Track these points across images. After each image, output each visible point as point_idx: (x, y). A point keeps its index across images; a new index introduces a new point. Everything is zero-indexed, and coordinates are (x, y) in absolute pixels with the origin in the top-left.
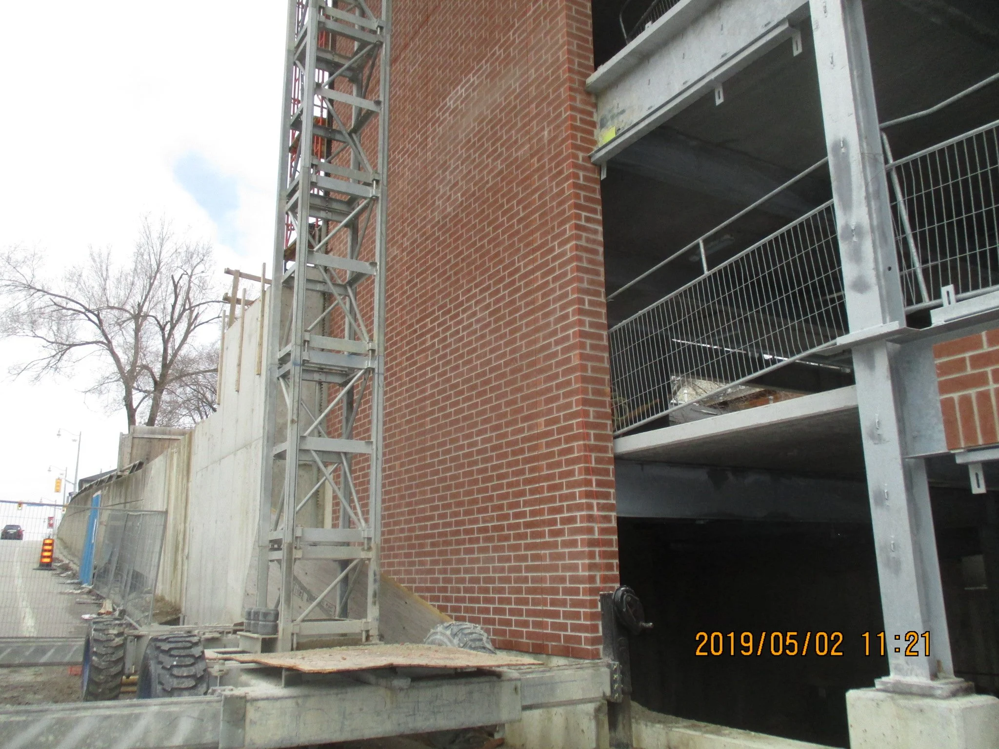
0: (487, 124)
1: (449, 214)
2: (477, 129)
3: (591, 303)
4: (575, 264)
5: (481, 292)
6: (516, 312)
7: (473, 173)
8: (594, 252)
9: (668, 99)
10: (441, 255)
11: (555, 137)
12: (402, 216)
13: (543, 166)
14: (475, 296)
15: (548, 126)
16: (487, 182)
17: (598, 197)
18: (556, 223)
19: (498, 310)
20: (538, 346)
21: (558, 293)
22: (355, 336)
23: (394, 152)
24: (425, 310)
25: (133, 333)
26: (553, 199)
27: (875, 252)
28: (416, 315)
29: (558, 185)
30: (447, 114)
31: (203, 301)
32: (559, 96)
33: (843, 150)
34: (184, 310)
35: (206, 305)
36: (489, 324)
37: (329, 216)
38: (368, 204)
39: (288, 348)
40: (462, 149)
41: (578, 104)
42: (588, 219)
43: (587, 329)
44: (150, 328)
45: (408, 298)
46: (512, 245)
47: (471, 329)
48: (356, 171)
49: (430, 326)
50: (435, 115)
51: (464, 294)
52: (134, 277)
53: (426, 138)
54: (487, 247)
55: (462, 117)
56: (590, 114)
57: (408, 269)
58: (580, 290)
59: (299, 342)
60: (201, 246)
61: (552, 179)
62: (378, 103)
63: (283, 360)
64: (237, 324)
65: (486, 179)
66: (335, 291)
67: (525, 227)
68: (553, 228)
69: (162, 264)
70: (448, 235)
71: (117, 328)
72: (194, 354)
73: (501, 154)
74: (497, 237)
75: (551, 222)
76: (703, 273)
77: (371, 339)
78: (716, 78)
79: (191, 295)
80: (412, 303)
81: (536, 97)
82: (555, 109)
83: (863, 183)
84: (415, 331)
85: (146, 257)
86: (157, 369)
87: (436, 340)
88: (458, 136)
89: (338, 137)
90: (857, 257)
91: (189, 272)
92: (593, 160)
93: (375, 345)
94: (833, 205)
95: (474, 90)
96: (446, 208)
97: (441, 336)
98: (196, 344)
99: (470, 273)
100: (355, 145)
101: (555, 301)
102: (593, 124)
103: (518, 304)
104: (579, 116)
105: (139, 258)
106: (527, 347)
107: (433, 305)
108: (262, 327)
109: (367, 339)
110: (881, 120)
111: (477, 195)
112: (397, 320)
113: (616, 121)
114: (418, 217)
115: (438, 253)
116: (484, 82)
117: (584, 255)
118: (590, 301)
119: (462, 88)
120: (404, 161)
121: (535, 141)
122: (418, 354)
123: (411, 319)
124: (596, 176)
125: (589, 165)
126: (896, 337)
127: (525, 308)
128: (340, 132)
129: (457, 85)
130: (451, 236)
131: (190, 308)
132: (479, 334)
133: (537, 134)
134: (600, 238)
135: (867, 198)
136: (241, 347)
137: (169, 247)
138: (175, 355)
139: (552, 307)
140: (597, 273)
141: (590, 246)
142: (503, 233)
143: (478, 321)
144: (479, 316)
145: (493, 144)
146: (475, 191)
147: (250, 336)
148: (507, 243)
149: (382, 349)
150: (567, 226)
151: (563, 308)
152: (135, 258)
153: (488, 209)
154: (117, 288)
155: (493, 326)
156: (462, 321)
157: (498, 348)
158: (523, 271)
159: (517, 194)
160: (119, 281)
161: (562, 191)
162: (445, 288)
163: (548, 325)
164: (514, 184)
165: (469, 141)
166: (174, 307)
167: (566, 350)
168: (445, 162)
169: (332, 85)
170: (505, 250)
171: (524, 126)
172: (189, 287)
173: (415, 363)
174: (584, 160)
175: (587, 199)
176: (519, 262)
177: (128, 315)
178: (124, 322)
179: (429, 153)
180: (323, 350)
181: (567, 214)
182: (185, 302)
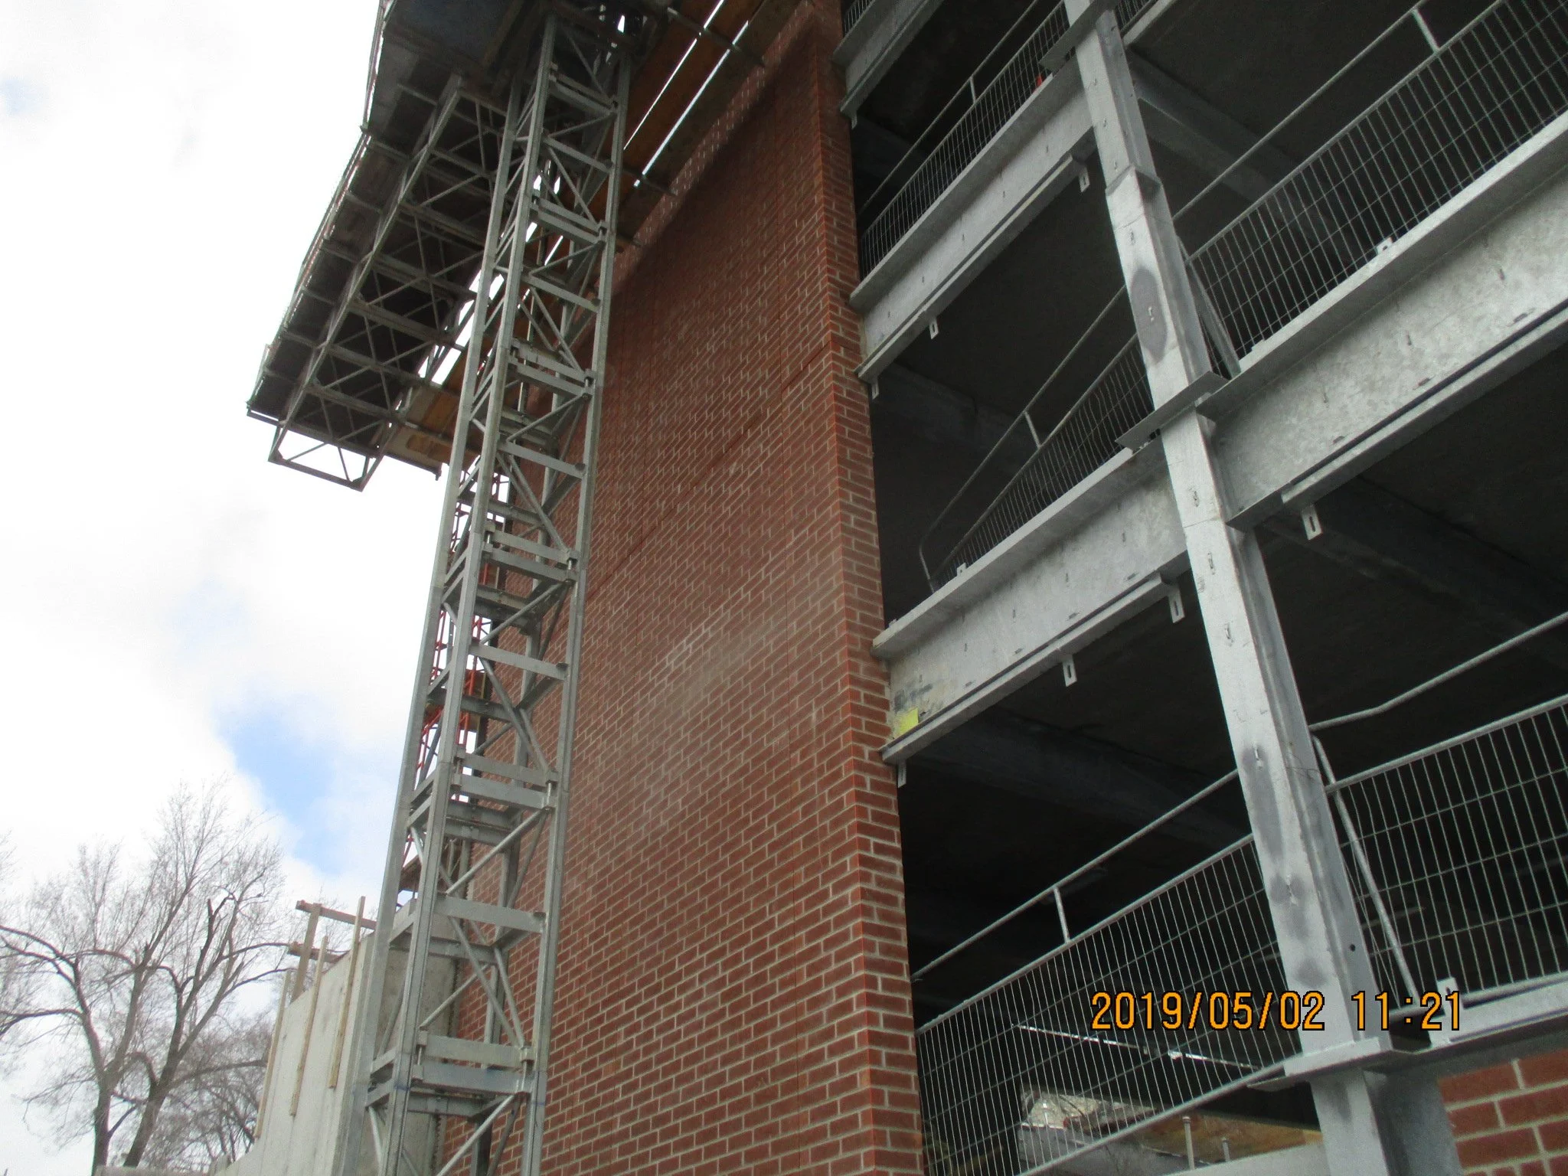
0: (725, 697)
1: (664, 829)
2: (709, 703)
3: (888, 985)
4: (859, 920)
5: (711, 958)
6: (766, 996)
7: (702, 769)
8: (890, 900)
9: (994, 674)
10: (647, 894)
11: (828, 722)
12: (589, 829)
13: (810, 764)
14: (699, 964)
15: (817, 705)
16: (724, 784)
17: (894, 812)
18: (830, 853)
19: (737, 990)
20: (802, 1054)
21: (834, 967)
22: (500, 1037)
23: (581, 730)
24: (617, 984)
25: (128, 996)
26: (824, 814)
27: (1327, 921)
28: (602, 993)
29: (832, 794)
30: (666, 679)
31: (254, 943)
32: (833, 662)
33: (1259, 763)
34: (221, 958)
35: (257, 950)
36: (722, 1013)
37: (475, 834)
38: (538, 818)
39: (390, 1056)
40: (686, 730)
41: (862, 675)
42: (879, 849)
43: (881, 1028)
44: (160, 987)
45: (591, 963)
46: (760, 885)
47: (693, 1020)
48: (522, 768)
49: (625, 1012)
50: (646, 679)
51: (682, 961)
52: (145, 903)
53: (633, 712)
54: (721, 886)
55: (688, 684)
56: (880, 689)
57: (594, 913)
58: (870, 964)
59: (408, 1048)
60: (262, 853)
61: (823, 784)
62: (563, 667)
63: (380, 1076)
64: (306, 998)
65: (721, 779)
66: (473, 956)
67: (782, 857)
68: (825, 861)
69: (196, 881)
70: (659, 863)
71: (104, 987)
72: (226, 1033)
73: (745, 742)
74: (737, 870)
75: (823, 851)
76: (1062, 941)
77: (528, 1043)
78: (1064, 648)
79: (235, 934)
80: (597, 971)
81: (799, 662)
82: (827, 681)
83: (1295, 814)
84: (600, 1020)
85: (171, 869)
86: (160, 1058)
87: (634, 1036)
88: (679, 712)
89: (498, 713)
90: (1300, 928)
91: (237, 895)
92: (885, 757)
93: (533, 1053)
94: (1253, 843)
95: (706, 647)
96: (657, 821)
97: (643, 1031)
98: (232, 1017)
99: (693, 926)
100: (523, 726)
101: (830, 979)
102: (885, 704)
103: (769, 982)
104: (863, 692)
105: (160, 871)
106: (783, 1057)
107: (631, 977)
108: (347, 1004)
109: (522, 1041)
110: (1311, 718)
111: (708, 802)
112: (571, 998)
113: (918, 701)
114: (614, 832)
115: (643, 891)
116: (723, 636)
117: (875, 905)
118: (884, 981)
119: (688, 642)
120: (595, 745)
121: (797, 725)
122: (604, 1058)
123: (594, 998)
124: (891, 782)
125: (879, 765)
126: (1378, 1064)
127: (781, 989)
128: (501, 707)
129: (682, 637)
130: (665, 864)
131: (231, 954)
132: (704, 1030)
133: (800, 715)
134: (899, 878)
135: (1304, 836)
136: (308, 1036)
137: (210, 853)
138: (193, 1036)
139: (824, 990)
140: (895, 935)
141: (883, 891)
142: (748, 864)
143: (703, 1008)
144: (706, 998)
145: (733, 727)
146: (704, 797)
147: (326, 1019)
148: (752, 882)
149: (545, 1058)
150: (848, 859)
151: (842, 991)
152: (152, 872)
153: (724, 826)
154: (114, 918)
155: (728, 1018)
156: (677, 1006)
157: (737, 1055)
158: (777, 928)
159: (770, 804)
160: (120, 907)
161: (839, 805)
162: (652, 950)
163: (818, 1019)
164: (765, 789)
165: (697, 720)
166: (203, 952)
167: (846, 1065)
168: (660, 750)
169: (494, 641)
170: (749, 893)
171: (781, 703)
172: (234, 921)
173: (597, 1075)
174: (871, 757)
175: (877, 817)
176: (771, 912)
177: (125, 965)
178: (116, 977)
179: (636, 735)
180: (445, 1061)
181: (848, 840)
182: (223, 945)
